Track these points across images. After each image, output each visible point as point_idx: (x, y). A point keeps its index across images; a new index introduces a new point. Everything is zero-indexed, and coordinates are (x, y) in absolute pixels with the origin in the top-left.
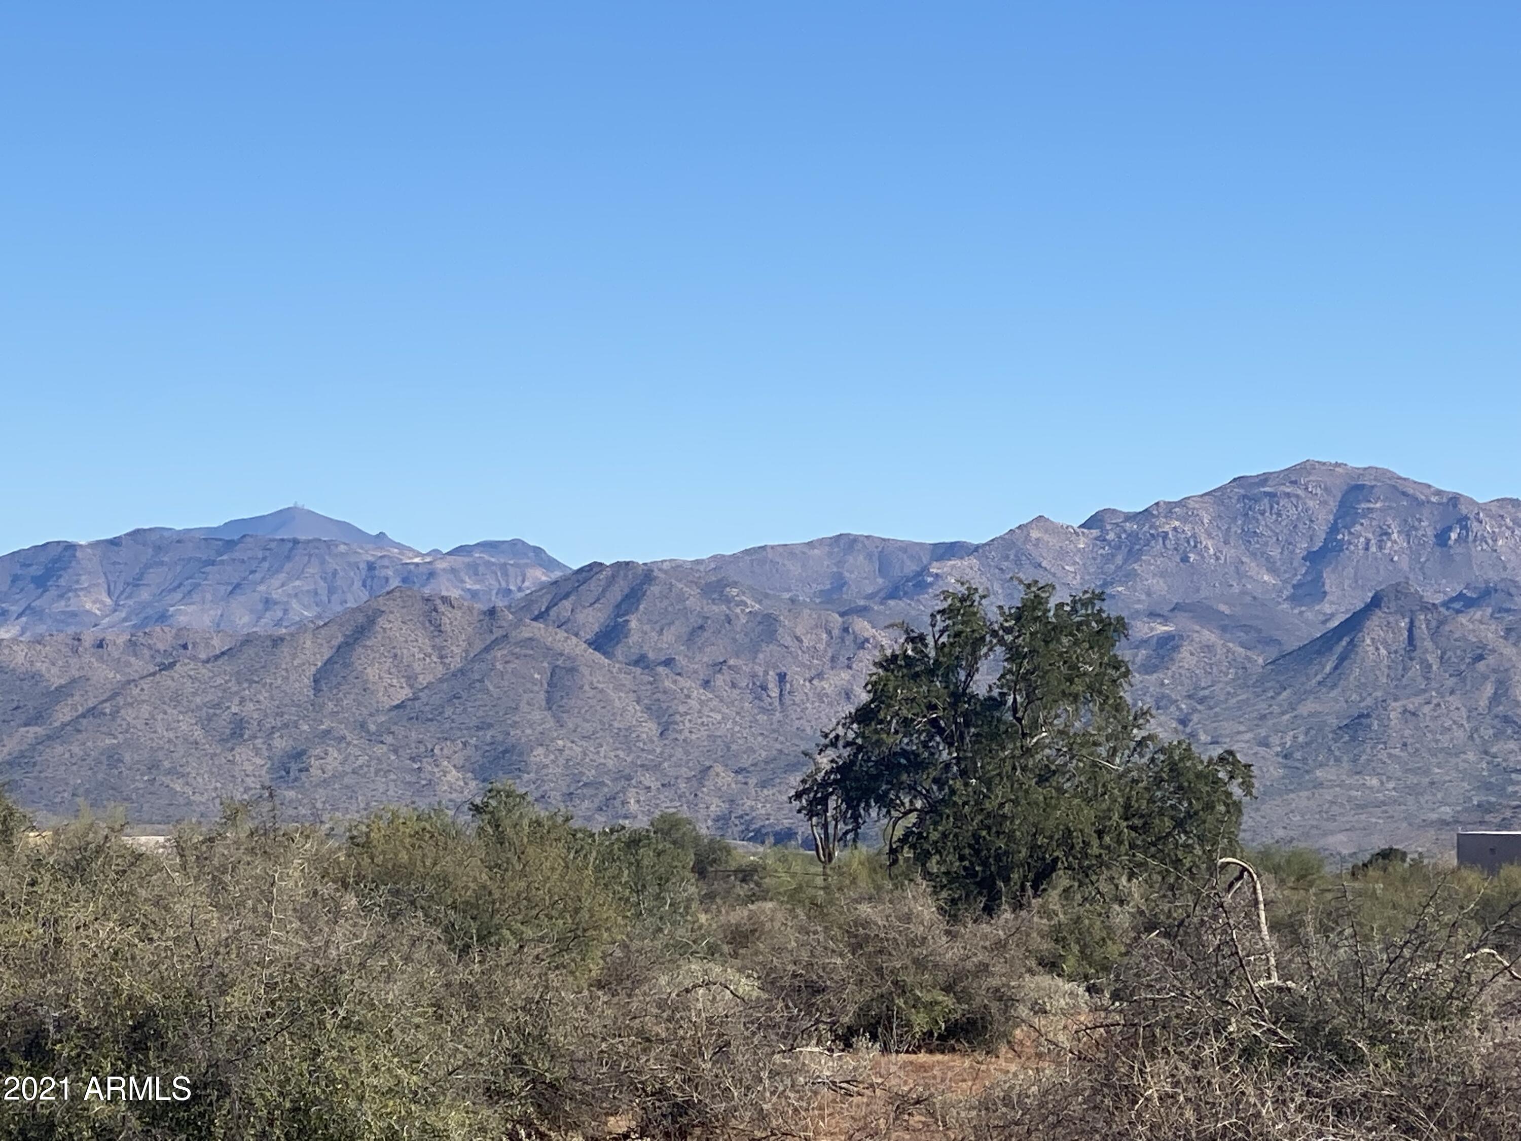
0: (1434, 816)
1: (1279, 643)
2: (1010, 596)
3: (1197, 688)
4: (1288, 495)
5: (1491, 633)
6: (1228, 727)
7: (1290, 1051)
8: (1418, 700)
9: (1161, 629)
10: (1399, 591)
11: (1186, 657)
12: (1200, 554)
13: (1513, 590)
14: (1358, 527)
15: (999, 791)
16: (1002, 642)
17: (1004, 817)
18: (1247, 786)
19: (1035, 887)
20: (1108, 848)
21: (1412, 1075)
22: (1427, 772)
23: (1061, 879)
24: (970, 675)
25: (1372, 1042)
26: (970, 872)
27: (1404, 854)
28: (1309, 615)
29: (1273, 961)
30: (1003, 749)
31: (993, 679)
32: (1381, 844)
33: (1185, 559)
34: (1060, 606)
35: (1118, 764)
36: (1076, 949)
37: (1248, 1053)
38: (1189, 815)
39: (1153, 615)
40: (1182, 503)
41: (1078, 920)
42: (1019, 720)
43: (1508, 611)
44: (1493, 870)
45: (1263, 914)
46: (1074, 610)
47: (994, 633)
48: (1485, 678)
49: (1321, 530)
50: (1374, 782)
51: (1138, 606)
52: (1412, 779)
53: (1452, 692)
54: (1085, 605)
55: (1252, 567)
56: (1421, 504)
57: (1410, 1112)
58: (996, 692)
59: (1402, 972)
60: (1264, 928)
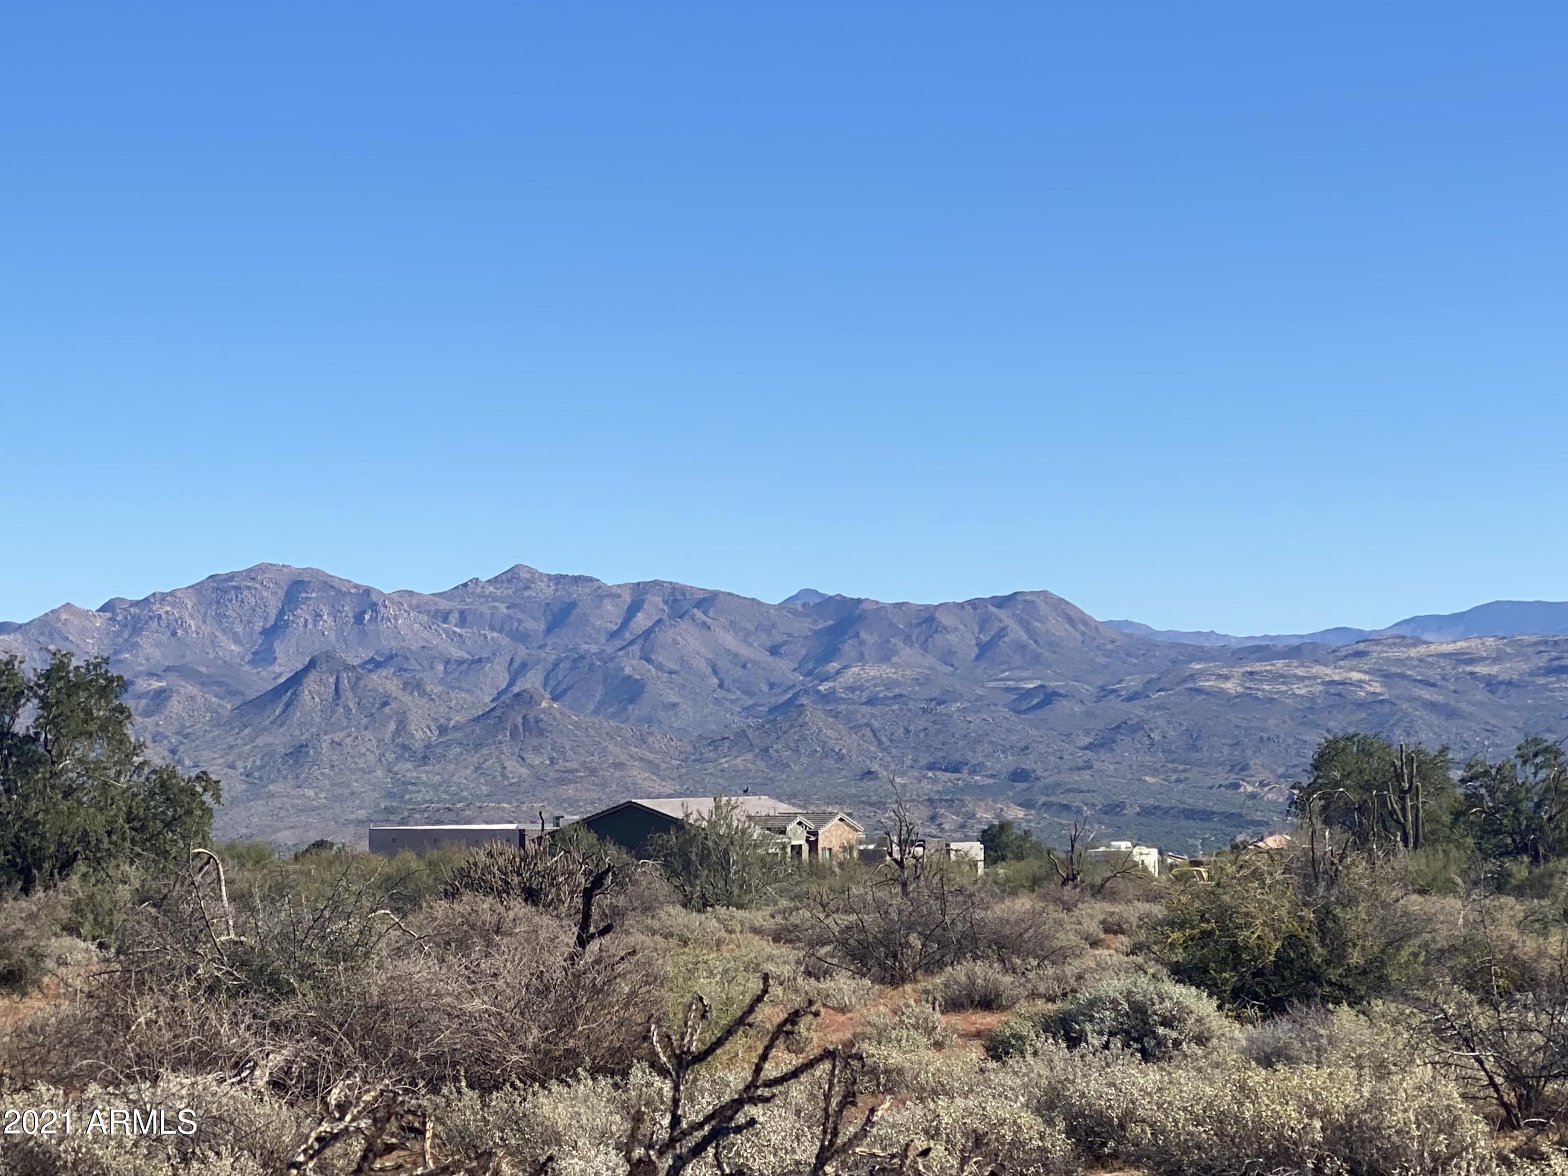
0: (353, 817)
1: (242, 693)
2: (45, 661)
3: (183, 726)
4: (249, 588)
5: (393, 686)
6: (206, 755)
7: (242, 987)
8: (344, 733)
9: (156, 685)
10: (329, 657)
11: (175, 706)
12: (186, 631)
13: (409, 655)
14: (299, 611)
15: (34, 803)
16: (36, 695)
17: (38, 823)
18: (217, 797)
19: (60, 873)
20: (115, 844)
21: (329, 1001)
22: (348, 785)
23: (81, 867)
24: (13, 719)
25: (301, 979)
26: (12, 863)
27: (332, 845)
28: (264, 674)
29: (231, 923)
30: (37, 772)
31: (30, 722)
32: (314, 837)
33: (174, 634)
34: (77, 668)
35: (123, 782)
36: (91, 917)
37: (211, 990)
38: (174, 819)
39: (151, 674)
40: (172, 593)
41: (92, 897)
42: (49, 752)
43: (405, 670)
44: (392, 855)
45: (223, 888)
46: (88, 670)
47: (30, 688)
48: (390, 718)
49: (273, 614)
50: (311, 793)
51: (140, 668)
52: (338, 791)
53: (366, 728)
54: (96, 666)
55: (223, 640)
56: (344, 594)
57: (327, 1027)
58: (32, 732)
59: (323, 928)
60: (225, 898)
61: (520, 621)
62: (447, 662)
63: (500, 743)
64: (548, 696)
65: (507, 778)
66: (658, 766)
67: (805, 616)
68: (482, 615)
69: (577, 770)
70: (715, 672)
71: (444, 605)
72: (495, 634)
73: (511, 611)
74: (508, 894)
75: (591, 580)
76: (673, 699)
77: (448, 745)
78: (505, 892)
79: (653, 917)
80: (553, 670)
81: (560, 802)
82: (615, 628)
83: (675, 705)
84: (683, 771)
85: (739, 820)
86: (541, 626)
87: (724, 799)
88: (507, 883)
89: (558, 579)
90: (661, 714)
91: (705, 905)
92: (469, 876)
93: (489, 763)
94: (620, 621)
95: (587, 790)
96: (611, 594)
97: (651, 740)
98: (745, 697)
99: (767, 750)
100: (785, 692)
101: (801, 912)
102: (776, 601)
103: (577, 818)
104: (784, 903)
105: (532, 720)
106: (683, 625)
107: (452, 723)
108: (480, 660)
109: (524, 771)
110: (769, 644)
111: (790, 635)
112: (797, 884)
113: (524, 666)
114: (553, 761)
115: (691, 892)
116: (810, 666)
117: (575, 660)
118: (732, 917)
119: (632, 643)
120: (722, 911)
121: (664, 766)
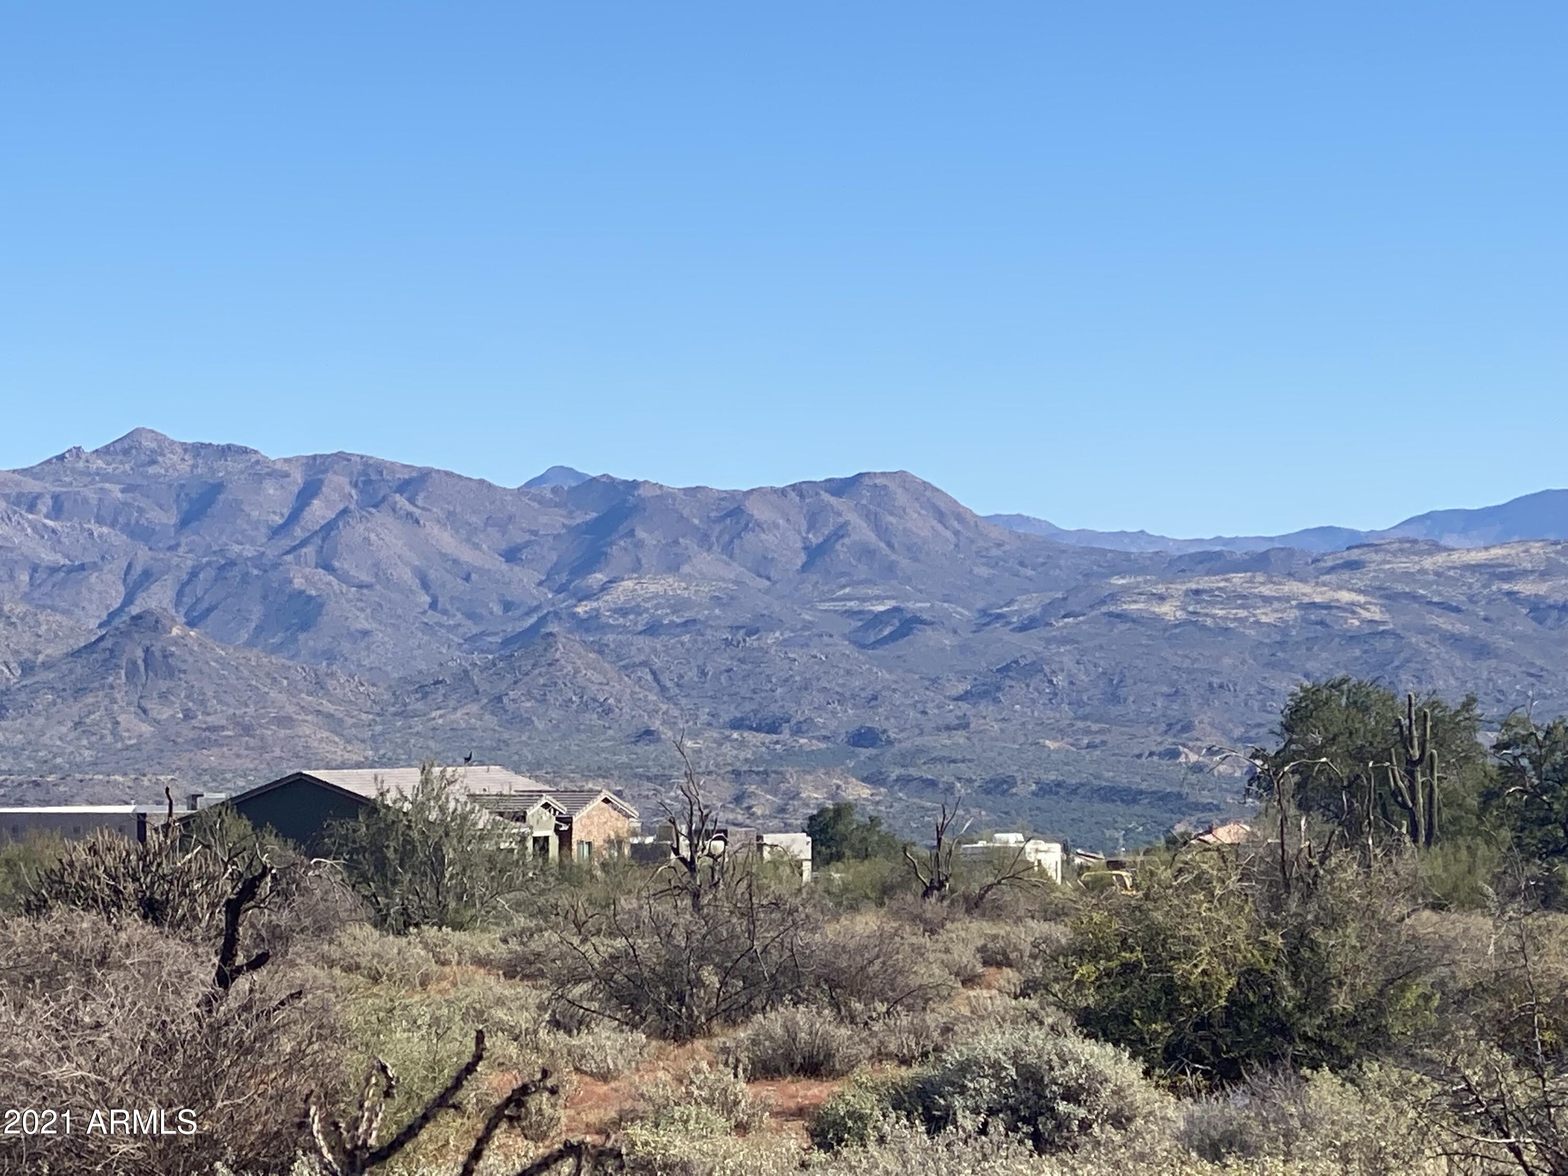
61: (141, 510)
62: (35, 569)
63: (112, 687)
64: (181, 619)
65: (122, 739)
66: (341, 721)
67: (557, 505)
68: (85, 501)
69: (223, 728)
70: (425, 585)
71: (32, 486)
72: (105, 530)
73: (128, 497)
74: (120, 908)
75: (245, 451)
76: (366, 626)
77: (35, 691)
78: (114, 904)
79: (331, 942)
80: (189, 581)
81: (199, 773)
82: (279, 521)
83: (365, 633)
84: (378, 728)
85: (457, 801)
86: (171, 518)
87: (436, 770)
88: (117, 892)
89: (198, 450)
90: (346, 646)
91: (406, 925)
92: (61, 882)
93: (95, 716)
94: (286, 512)
95: (238, 756)
96: (277, 474)
97: (331, 684)
98: (470, 623)
99: (499, 699)
100: (528, 614)
101: (546, 934)
102: (513, 485)
103: (223, 796)
104: (521, 921)
105: (158, 654)
106: (381, 517)
107: (41, 658)
108: (82, 567)
109: (146, 729)
110: (504, 546)
111: (535, 533)
112: (542, 892)
113: (147, 576)
114: (188, 715)
115: (387, 905)
116: (564, 578)
117: (222, 568)
118: (446, 942)
119: (304, 543)
120: (431, 932)
121: (350, 721)
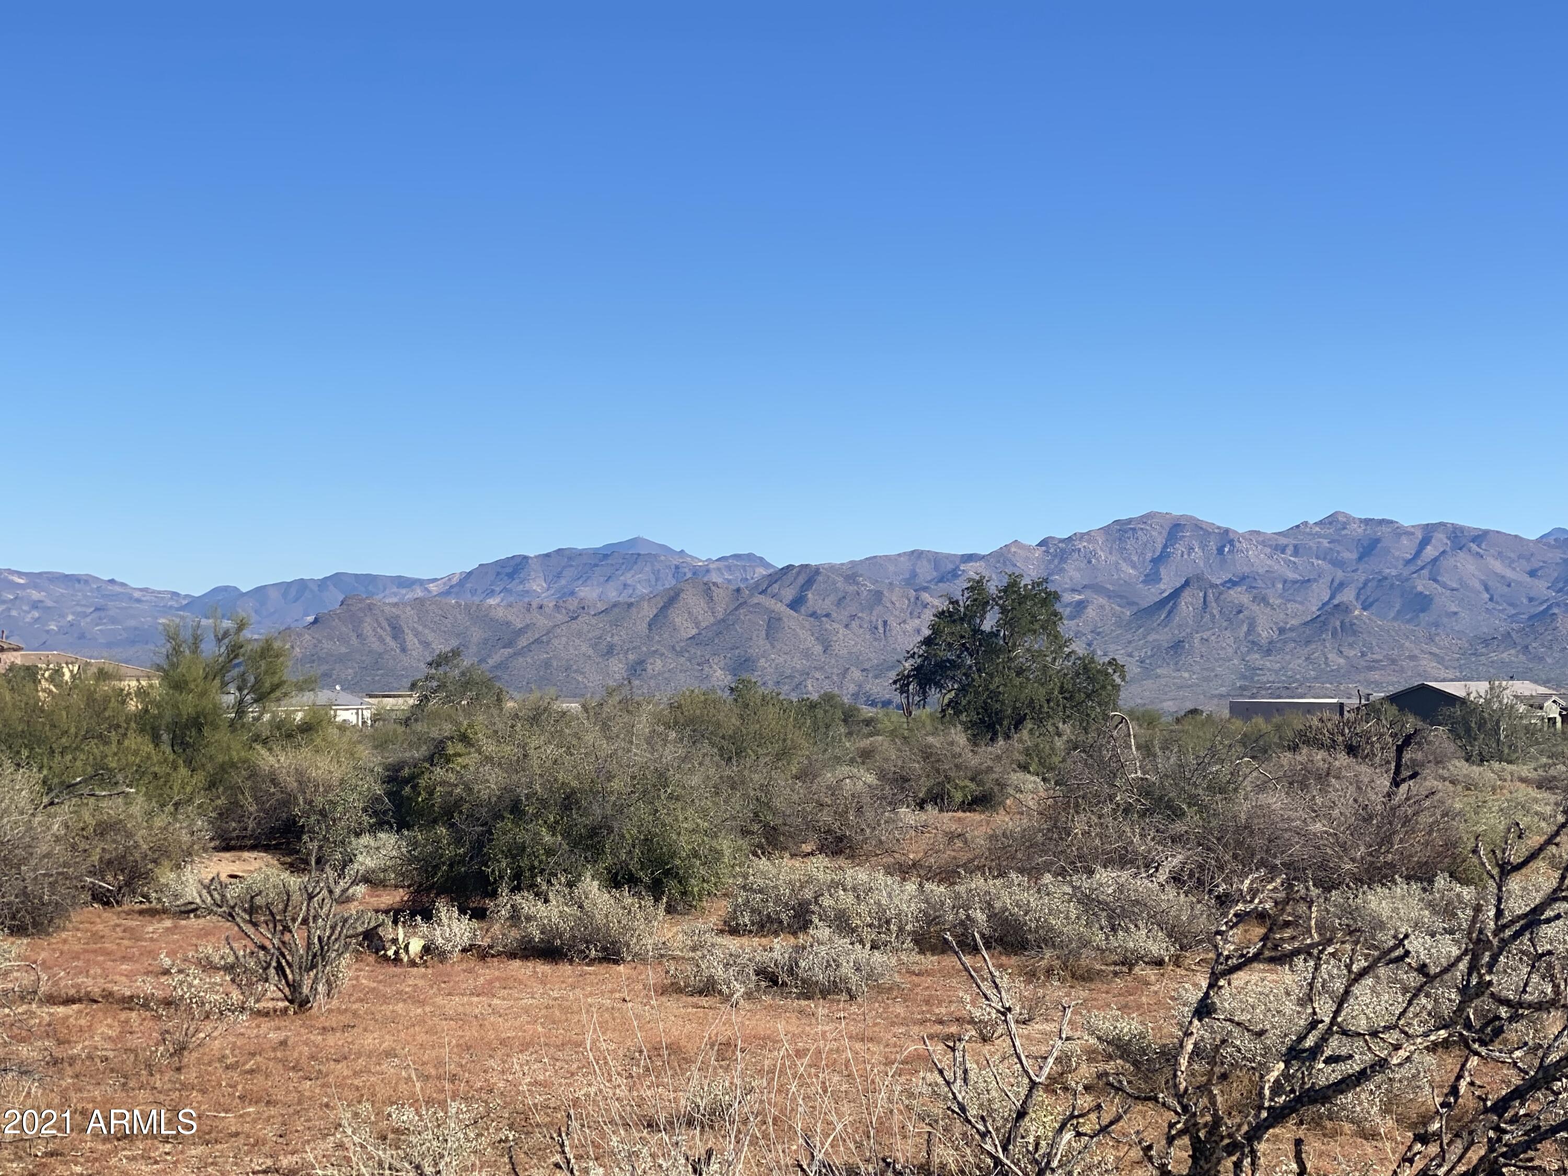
0: (1217, 692)
1: (1137, 604)
2: (1000, 581)
3: (1096, 627)
4: (1142, 529)
5: (1245, 599)
6: (1112, 647)
7: (1147, 810)
8: (1210, 632)
9: (1077, 597)
10: (1199, 578)
11: (1091, 612)
12: (1097, 559)
13: (1257, 577)
14: (1177, 545)
15: (997, 679)
16: (997, 604)
17: (1000, 693)
18: (1123, 678)
19: (1016, 728)
20: (1052, 709)
21: (1209, 822)
22: (1213, 670)
23: (1029, 724)
24: (982, 621)
25: (1190, 805)
26: (982, 721)
27: (1202, 712)
28: (1153, 590)
29: (1138, 764)
30: (999, 658)
31: (993, 622)
32: (1190, 706)
33: (1090, 562)
34: (1026, 585)
35: (1057, 666)
36: (1036, 759)
37: (1126, 811)
38: (1094, 692)
39: (1073, 590)
40: (1088, 533)
41: (1037, 745)
42: (1007, 644)
43: (1254, 588)
44: (1249, 718)
45: (1133, 741)
46: (1033, 587)
47: (994, 599)
48: (1243, 622)
49: (1159, 547)
50: (1186, 675)
51: (1067, 586)
52: (1206, 673)
53: (1226, 629)
54: (1039, 584)
55: (1124, 566)
56: (1210, 533)
57: (1208, 840)
58: (995, 629)
59: (1204, 770)
60: (1134, 748)
61: (1338, 552)
62: (1285, 582)
63: (1324, 640)
64: (1359, 606)
65: (1330, 666)
66: (1443, 658)
67: (1557, 548)
68: (1310, 548)
69: (1381, 661)
70: (1487, 589)
71: (1283, 541)
72: (1320, 562)
73: (1332, 546)
74: (1335, 749)
75: (1392, 522)
76: (1454, 609)
77: (1285, 642)
78: (1332, 747)
79: (1444, 768)
80: (1364, 588)
81: (1369, 683)
82: (1409, 557)
83: (1456, 613)
84: (1462, 662)
85: (1508, 698)
86: (1355, 556)
87: (1497, 683)
88: (1334, 741)
89: (1367, 522)
90: (1445, 620)
91: (1482, 761)
92: (1305, 736)
93: (1316, 655)
94: (1413, 552)
95: (1389, 675)
96: (1408, 533)
97: (1437, 638)
98: (1511, 608)
99: (1527, 647)
100: (1541, 604)
101: (1558, 767)
102: (1533, 536)
103: (1383, 695)
104: (1544, 760)
105: (1348, 624)
106: (1461, 554)
107: (1288, 626)
108: (1309, 580)
109: (1342, 661)
110: (1528, 569)
111: (1544, 562)
112: (1554, 745)
113: (1342, 585)
114: (1363, 654)
115: (1472, 751)
116: (1561, 585)
117: (1380, 581)
118: (1504, 770)
119: (1422, 568)
120: (1496, 765)
121: (1448, 658)
